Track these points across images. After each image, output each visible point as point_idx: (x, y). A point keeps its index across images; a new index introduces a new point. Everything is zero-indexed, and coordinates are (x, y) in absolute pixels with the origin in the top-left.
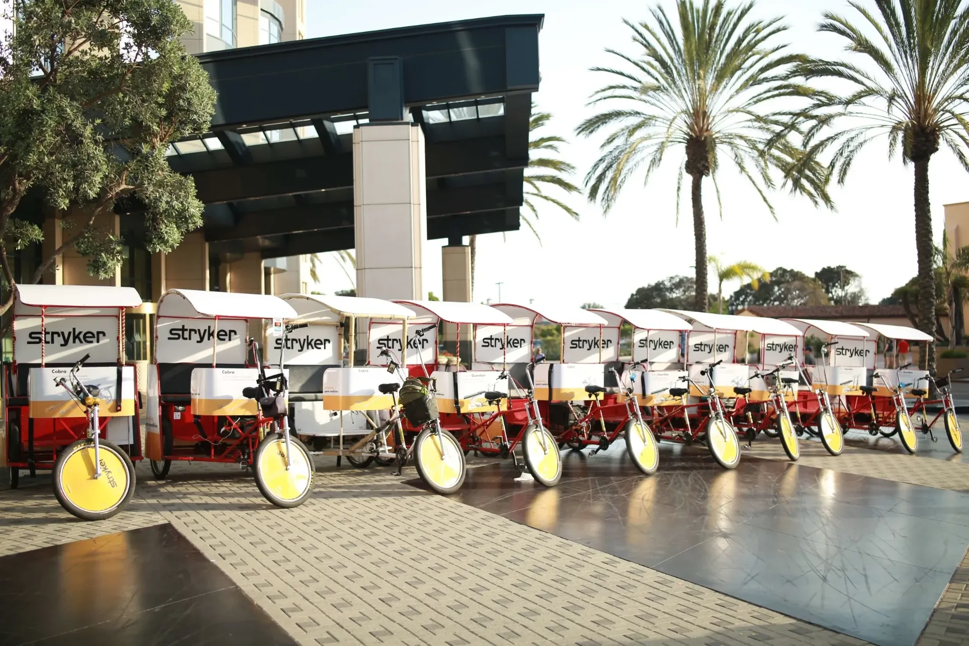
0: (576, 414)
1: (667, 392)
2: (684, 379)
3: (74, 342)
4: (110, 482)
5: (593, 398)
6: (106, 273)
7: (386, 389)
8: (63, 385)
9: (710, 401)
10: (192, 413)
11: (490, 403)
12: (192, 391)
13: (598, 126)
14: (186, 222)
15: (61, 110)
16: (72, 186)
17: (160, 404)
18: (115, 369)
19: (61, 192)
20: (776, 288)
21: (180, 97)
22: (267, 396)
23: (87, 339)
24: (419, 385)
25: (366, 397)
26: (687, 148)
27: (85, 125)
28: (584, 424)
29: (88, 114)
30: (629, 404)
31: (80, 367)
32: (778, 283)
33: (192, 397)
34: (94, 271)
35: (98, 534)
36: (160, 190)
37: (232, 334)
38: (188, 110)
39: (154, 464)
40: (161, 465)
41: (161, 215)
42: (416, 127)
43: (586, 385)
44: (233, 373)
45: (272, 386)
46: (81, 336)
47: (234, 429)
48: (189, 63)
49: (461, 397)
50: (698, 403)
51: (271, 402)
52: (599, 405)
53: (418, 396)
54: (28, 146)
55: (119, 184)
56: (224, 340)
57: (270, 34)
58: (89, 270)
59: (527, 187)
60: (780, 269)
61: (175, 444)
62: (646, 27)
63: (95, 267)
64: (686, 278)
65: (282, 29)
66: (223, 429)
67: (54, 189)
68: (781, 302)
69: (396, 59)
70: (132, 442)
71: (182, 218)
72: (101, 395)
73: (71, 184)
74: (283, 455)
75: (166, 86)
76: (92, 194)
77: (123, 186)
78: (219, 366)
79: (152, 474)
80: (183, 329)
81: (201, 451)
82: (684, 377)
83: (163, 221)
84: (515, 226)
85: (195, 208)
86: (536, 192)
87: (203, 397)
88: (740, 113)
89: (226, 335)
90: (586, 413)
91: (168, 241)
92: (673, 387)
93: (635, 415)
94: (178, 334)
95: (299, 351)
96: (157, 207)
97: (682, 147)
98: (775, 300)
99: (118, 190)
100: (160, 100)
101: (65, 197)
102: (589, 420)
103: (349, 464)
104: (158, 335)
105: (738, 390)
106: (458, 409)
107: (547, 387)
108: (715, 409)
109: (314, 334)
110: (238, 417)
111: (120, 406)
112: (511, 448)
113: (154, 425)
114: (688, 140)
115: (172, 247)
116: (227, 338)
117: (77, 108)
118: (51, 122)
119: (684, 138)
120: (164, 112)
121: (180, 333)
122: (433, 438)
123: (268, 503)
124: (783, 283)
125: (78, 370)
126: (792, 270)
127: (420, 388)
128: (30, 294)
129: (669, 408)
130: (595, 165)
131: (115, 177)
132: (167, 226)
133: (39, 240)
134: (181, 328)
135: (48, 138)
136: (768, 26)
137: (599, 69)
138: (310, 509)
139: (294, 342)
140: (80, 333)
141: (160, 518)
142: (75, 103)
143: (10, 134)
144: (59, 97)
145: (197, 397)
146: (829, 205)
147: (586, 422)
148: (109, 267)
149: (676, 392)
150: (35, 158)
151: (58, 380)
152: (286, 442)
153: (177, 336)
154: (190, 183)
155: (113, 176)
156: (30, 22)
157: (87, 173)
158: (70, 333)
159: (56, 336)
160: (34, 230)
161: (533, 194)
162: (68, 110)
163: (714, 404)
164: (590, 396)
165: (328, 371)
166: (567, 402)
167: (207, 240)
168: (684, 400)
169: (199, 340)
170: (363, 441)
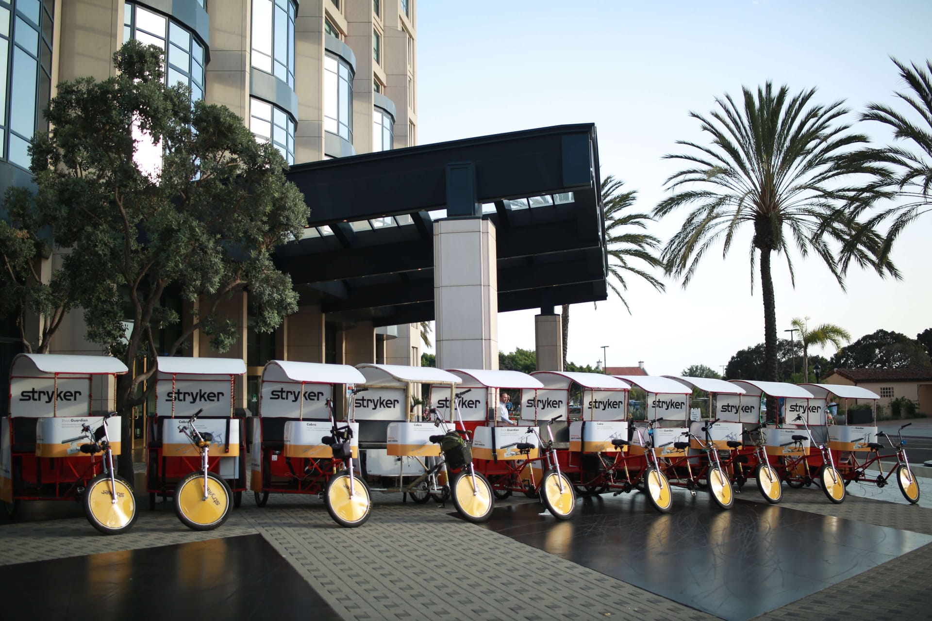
0: (604, 462)
1: (672, 445)
2: (687, 434)
3: (200, 400)
4: (215, 501)
5: (619, 450)
6: (224, 348)
7: (434, 439)
8: (185, 432)
9: (708, 453)
10: (284, 455)
11: (521, 452)
12: (285, 439)
13: (671, 208)
14: (286, 308)
15: (192, 229)
16: (199, 284)
17: (262, 448)
18: (225, 421)
19: (192, 289)
20: (877, 351)
21: (281, 215)
22: (337, 443)
23: (211, 398)
24: (457, 436)
25: (421, 446)
26: (756, 224)
27: (209, 240)
28: (611, 472)
29: (212, 232)
30: (648, 455)
31: (195, 419)
32: (879, 346)
33: (285, 443)
34: (215, 347)
35: (208, 539)
36: (264, 286)
37: (320, 395)
38: (287, 224)
39: (257, 495)
40: (262, 495)
41: (265, 304)
42: (485, 221)
43: (613, 439)
44: (315, 425)
45: (342, 435)
46: (206, 396)
47: (315, 468)
48: (288, 188)
49: (498, 447)
50: (699, 455)
51: (340, 447)
52: (623, 455)
53: (456, 445)
54: (169, 256)
55: (235, 280)
56: (313, 400)
57: (383, 126)
58: (211, 346)
59: (612, 260)
60: (881, 331)
61: (273, 480)
62: (717, 116)
63: (216, 344)
64: (786, 341)
65: (394, 121)
66: (307, 468)
67: (186, 287)
68: (883, 365)
69: (470, 164)
70: (237, 477)
71: (281, 306)
72: (214, 440)
73: (198, 283)
74: (348, 488)
75: (268, 209)
76: (212, 290)
77: (239, 281)
78: (304, 420)
79: (254, 502)
80: (282, 391)
81: (292, 486)
82: (687, 433)
83: (267, 309)
84: (603, 296)
85: (291, 297)
86: (622, 264)
87: (292, 443)
88: (807, 190)
89: (315, 396)
90: (613, 462)
91: (270, 324)
92: (677, 441)
93: (653, 464)
94: (277, 395)
95: (373, 409)
96: (262, 298)
97: (751, 223)
98: (877, 362)
99: (234, 284)
100: (265, 219)
101: (194, 292)
102: (615, 468)
103: (413, 501)
104: (263, 395)
105: (730, 444)
106: (495, 457)
107: (580, 440)
108: (713, 459)
109: (386, 396)
110: (318, 459)
111: (228, 449)
112: (537, 488)
113: (256, 465)
114: (755, 216)
115: (273, 328)
116: (316, 398)
117: (204, 227)
118: (184, 238)
119: (752, 215)
120: (267, 228)
121: (280, 394)
122: (467, 478)
123: (337, 524)
124: (884, 345)
125: (194, 420)
126: (893, 333)
127: (457, 438)
128: (167, 364)
129: (674, 459)
130: (671, 241)
131: (232, 275)
132: (269, 312)
133: (176, 322)
134: (280, 390)
135: (182, 250)
136: (829, 110)
137: (672, 157)
138: (366, 529)
139: (369, 402)
140: (205, 393)
141: (253, 531)
142: (202, 224)
143: (156, 247)
144: (191, 219)
145: (288, 443)
146: (893, 273)
147: (613, 470)
148: (226, 344)
149: (679, 446)
150: (173, 265)
151: (181, 428)
152: (350, 478)
153: (277, 397)
154: (289, 279)
155: (230, 274)
156: (171, 168)
157: (209, 275)
158: (197, 393)
159: (187, 395)
160: (172, 314)
161: (620, 266)
162: (197, 230)
163: (712, 455)
164: (616, 448)
165: (391, 425)
166: (597, 453)
167: (323, 312)
168: (686, 452)
169: (294, 399)
170: (417, 480)
